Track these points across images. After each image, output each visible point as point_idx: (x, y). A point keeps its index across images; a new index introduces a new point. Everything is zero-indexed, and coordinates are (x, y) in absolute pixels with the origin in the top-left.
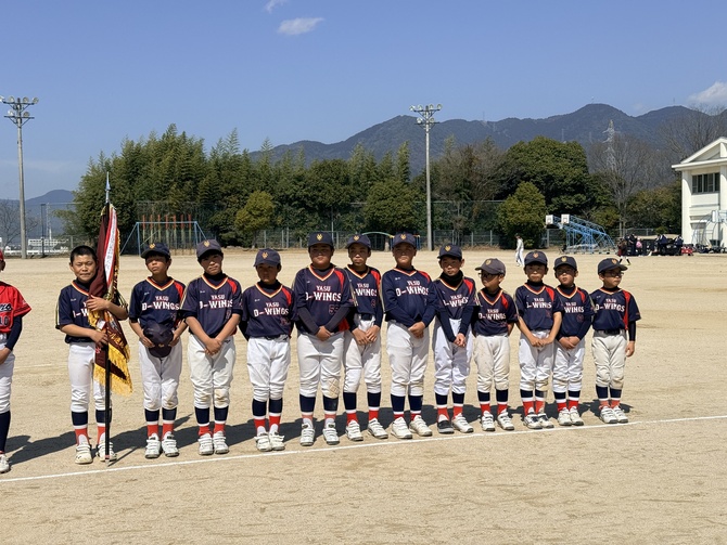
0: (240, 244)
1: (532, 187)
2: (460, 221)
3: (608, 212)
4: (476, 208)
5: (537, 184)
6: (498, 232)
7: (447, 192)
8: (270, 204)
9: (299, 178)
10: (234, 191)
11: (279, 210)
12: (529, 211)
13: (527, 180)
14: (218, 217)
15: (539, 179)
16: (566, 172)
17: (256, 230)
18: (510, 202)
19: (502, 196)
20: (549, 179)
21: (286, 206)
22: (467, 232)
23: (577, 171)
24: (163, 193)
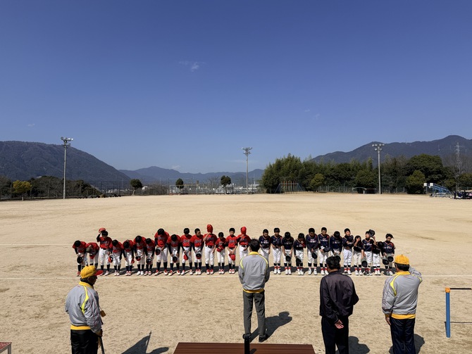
0: (312, 190)
1: (419, 171)
2: (391, 183)
3: (451, 181)
4: (397, 179)
5: (422, 171)
6: (407, 188)
7: (387, 173)
8: (322, 178)
9: (332, 169)
10: (311, 173)
11: (325, 179)
12: (419, 181)
13: (418, 169)
14: (305, 182)
15: (422, 169)
16: (433, 166)
17: (318, 186)
18: (411, 177)
19: (408, 175)
20: (426, 169)
21: (328, 178)
22: (394, 187)
23: (438, 166)
24: (287, 174)
